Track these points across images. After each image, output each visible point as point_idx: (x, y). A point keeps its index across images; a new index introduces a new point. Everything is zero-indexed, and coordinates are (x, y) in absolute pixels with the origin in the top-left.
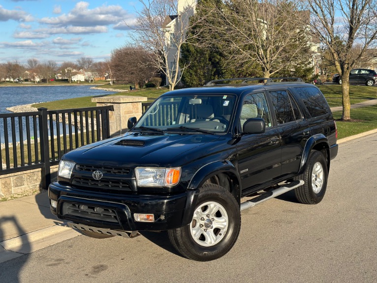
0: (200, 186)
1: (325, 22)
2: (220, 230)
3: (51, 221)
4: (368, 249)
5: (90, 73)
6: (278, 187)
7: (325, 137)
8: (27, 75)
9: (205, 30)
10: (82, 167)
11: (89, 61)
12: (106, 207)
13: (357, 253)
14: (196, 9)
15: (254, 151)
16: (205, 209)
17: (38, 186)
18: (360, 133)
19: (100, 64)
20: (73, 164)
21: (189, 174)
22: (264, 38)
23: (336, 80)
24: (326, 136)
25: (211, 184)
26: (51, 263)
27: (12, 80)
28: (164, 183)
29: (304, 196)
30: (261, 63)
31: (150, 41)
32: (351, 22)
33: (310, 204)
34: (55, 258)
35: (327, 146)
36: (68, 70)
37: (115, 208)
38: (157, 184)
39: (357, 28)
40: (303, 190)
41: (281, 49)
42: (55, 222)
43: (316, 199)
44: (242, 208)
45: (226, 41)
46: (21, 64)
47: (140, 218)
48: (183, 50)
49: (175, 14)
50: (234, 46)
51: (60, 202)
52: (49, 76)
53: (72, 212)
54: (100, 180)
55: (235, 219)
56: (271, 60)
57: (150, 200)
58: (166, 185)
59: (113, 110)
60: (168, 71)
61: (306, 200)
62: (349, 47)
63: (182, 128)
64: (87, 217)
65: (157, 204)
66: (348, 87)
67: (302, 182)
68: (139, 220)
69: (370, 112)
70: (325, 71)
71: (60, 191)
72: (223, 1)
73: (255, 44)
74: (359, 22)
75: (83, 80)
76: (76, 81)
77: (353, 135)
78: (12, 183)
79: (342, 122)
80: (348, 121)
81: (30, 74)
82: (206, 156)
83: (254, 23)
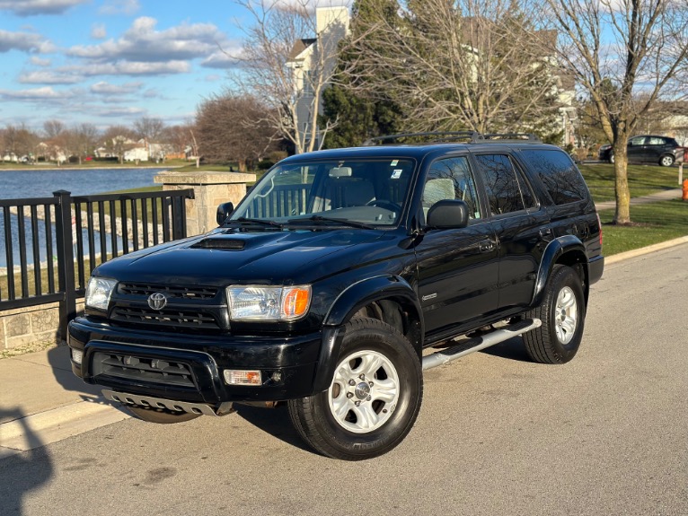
0: (347, 320)
1: (584, 46)
2: (384, 403)
3: (75, 394)
4: (657, 439)
5: (157, 146)
6: (493, 330)
7: (580, 242)
8: (42, 150)
9: (367, 62)
10: (129, 288)
11: (157, 125)
12: (172, 360)
14: (350, 27)
15: (448, 263)
16: (356, 363)
17: (54, 335)
18: (648, 245)
19: (177, 129)
20: (113, 284)
21: (326, 299)
22: (474, 79)
23: (606, 156)
24: (582, 241)
25: (368, 319)
26: (72, 465)
27: (15, 159)
28: (279, 314)
29: (542, 349)
30: (468, 122)
31: (266, 85)
32: (631, 45)
33: (552, 363)
34: (80, 457)
35: (584, 259)
36: (118, 141)
37: (191, 360)
38: (268, 316)
39: (640, 57)
40: (539, 338)
41: (504, 98)
42: (82, 397)
43: (563, 353)
44: (426, 364)
45: (403, 82)
46: (31, 131)
47: (234, 377)
48: (326, 100)
49: (312, 37)
50: (418, 93)
51: (88, 353)
52: (83, 150)
53: (111, 370)
54: (161, 310)
55: (413, 383)
56: (487, 119)
57: (253, 344)
58: (284, 317)
59: (194, 198)
60: (297, 135)
61: (544, 355)
62: (627, 90)
63: (315, 220)
64: (138, 378)
65: (266, 353)
66: (626, 164)
67: (537, 323)
68: (233, 382)
69: (667, 211)
70: (584, 140)
71: (90, 332)
72: (399, 13)
73: (458, 89)
74: (644, 46)
75: (146, 159)
76: (132, 160)
77: (634, 248)
78: (5, 328)
79: (614, 228)
80: (626, 224)
81: (49, 149)
82: (358, 266)
83: (455, 51)
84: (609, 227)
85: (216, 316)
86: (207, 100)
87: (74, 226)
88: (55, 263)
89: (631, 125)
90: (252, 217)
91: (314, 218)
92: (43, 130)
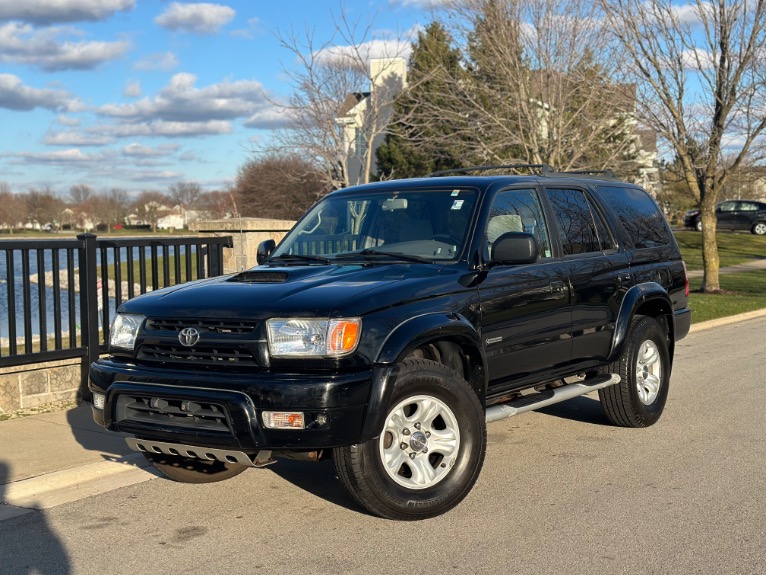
0: (400, 359)
1: (666, 94)
2: (443, 456)
5: (194, 213)
6: (565, 385)
7: (664, 291)
8: (68, 216)
10: (157, 324)
11: (194, 190)
12: (205, 402)
13: (730, 508)
14: (408, 80)
16: (411, 410)
17: (74, 395)
18: (740, 313)
19: (216, 195)
21: (377, 337)
22: (545, 135)
23: (692, 222)
24: (667, 291)
25: (425, 360)
26: (91, 524)
27: (38, 226)
28: (325, 350)
29: (621, 409)
31: (314, 144)
32: (719, 94)
34: (101, 516)
35: (668, 310)
36: (151, 208)
37: (224, 401)
38: (313, 352)
39: (729, 106)
40: (618, 395)
41: (577, 156)
42: (104, 456)
43: (647, 415)
44: (490, 416)
45: (465, 138)
46: (56, 196)
47: (274, 420)
48: (380, 158)
49: (366, 90)
51: (111, 397)
52: (112, 217)
53: (136, 415)
54: (194, 347)
55: (476, 436)
57: (295, 382)
58: (329, 352)
59: (232, 247)
61: (624, 417)
62: (715, 143)
64: (166, 423)
65: (310, 393)
66: (714, 225)
67: (616, 379)
68: (272, 425)
69: (761, 279)
70: (668, 207)
71: (114, 374)
72: (461, 64)
73: (526, 145)
74: (733, 93)
75: (181, 227)
76: (166, 228)
77: (725, 315)
78: (20, 385)
79: (701, 295)
80: (716, 292)
81: (75, 216)
82: (412, 301)
83: (523, 104)
84: (696, 295)
85: (254, 352)
86: (248, 159)
87: (100, 292)
88: (78, 332)
89: (719, 182)
90: (296, 253)
91: (365, 252)
92: (69, 195)
